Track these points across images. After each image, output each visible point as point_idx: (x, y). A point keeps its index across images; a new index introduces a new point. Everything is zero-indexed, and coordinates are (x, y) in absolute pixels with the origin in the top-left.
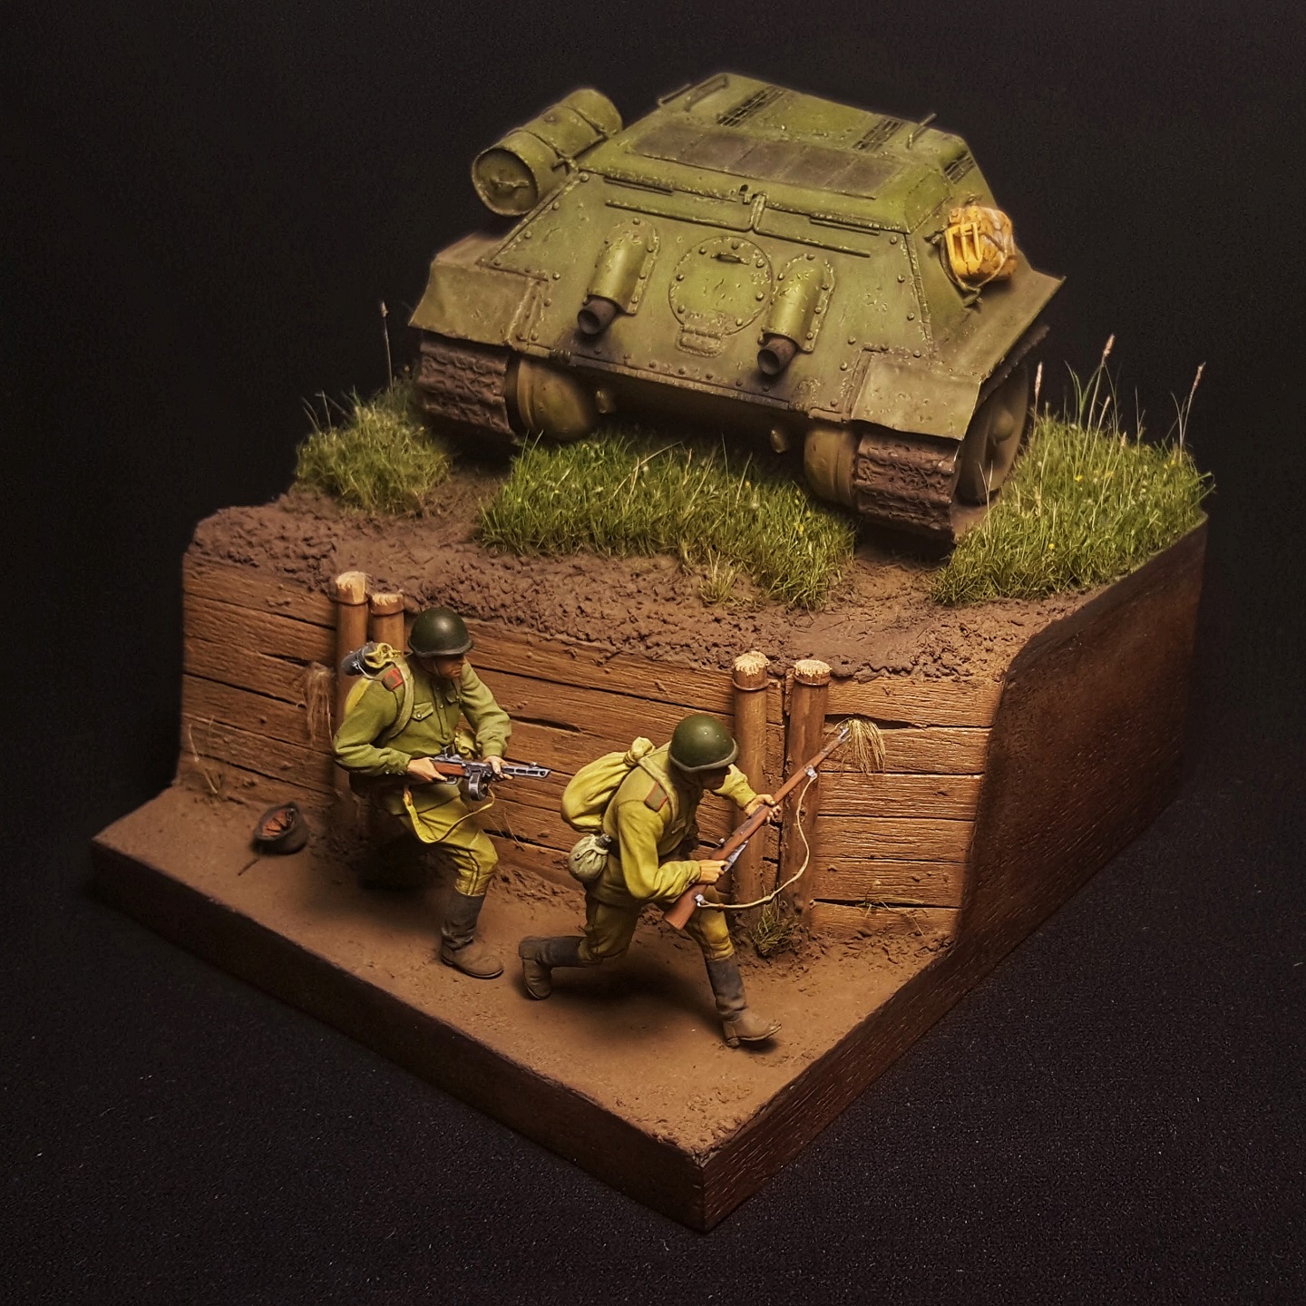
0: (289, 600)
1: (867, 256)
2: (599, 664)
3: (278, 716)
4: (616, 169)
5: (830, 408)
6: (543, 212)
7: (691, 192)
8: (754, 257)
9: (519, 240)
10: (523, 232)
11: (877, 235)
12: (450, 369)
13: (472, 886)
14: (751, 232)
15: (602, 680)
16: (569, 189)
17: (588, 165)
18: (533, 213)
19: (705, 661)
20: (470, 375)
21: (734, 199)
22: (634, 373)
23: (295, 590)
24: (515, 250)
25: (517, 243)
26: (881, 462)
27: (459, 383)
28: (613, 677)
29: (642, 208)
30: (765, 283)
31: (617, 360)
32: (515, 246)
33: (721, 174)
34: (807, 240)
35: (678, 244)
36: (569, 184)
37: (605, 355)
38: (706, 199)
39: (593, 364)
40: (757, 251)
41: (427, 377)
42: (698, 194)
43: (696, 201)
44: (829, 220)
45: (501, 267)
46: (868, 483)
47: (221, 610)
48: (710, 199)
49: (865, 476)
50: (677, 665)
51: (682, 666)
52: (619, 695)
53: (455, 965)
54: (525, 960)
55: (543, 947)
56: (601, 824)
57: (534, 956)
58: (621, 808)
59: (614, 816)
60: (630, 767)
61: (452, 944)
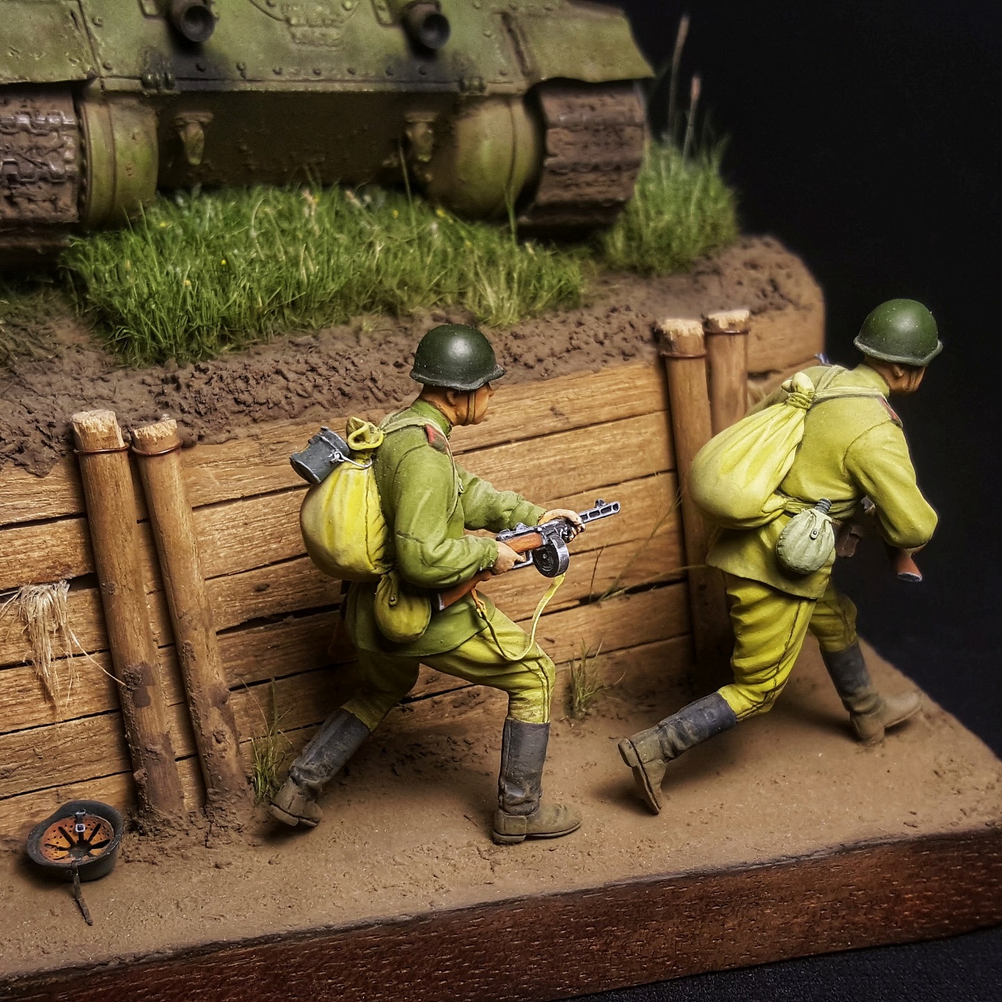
5: (501, 79)
13: (546, 708)
15: (481, 434)
19: (606, 358)
26: (574, 128)
28: (495, 422)
31: (233, 76)
37: (213, 73)
46: (561, 159)
49: (556, 152)
50: (576, 374)
51: (583, 373)
52: (503, 447)
53: (531, 837)
54: (645, 766)
55: (671, 732)
56: (791, 499)
57: (659, 753)
58: (860, 444)
59: (835, 468)
60: (808, 410)
61: (527, 807)
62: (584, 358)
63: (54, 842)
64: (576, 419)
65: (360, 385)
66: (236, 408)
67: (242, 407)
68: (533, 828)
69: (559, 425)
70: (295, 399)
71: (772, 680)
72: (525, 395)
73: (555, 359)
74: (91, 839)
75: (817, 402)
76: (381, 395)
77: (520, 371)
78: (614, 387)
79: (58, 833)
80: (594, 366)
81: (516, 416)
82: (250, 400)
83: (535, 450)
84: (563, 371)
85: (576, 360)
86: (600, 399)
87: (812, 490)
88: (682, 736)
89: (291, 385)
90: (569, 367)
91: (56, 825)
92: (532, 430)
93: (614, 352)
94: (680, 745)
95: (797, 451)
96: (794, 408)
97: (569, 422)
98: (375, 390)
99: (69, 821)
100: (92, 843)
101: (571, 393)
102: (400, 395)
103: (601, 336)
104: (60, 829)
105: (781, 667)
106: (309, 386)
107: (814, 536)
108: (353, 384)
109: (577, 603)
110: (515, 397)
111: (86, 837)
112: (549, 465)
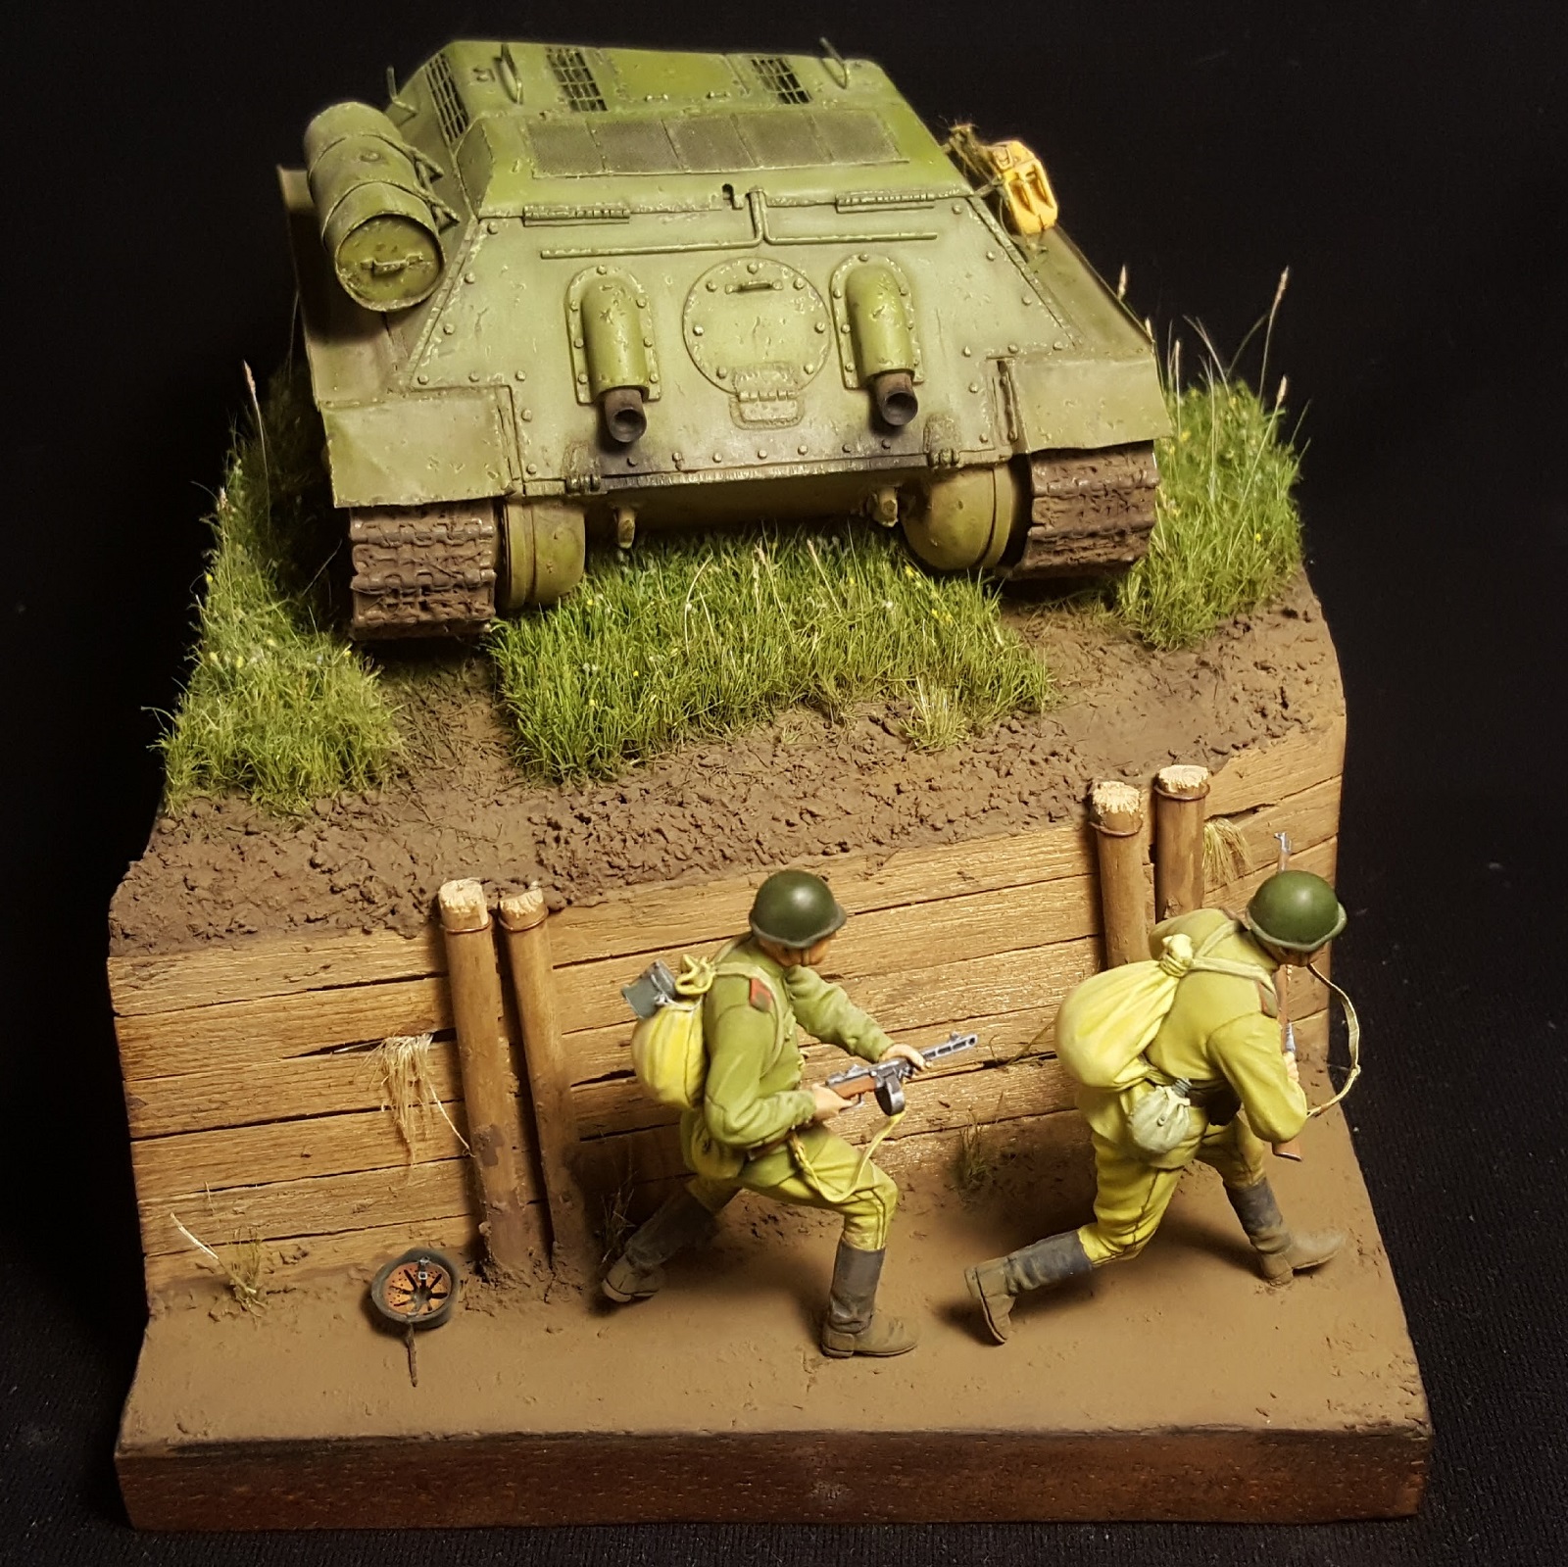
0: (329, 962)
1: (933, 238)
2: (867, 876)
3: (331, 1139)
4: (536, 205)
5: (981, 446)
6: (454, 292)
7: (656, 212)
8: (785, 277)
9: (439, 341)
10: (439, 326)
11: (932, 207)
12: (406, 552)
13: (880, 1234)
14: (764, 245)
15: (876, 897)
16: (475, 249)
17: (491, 209)
18: (440, 296)
19: (1028, 819)
20: (440, 551)
21: (718, 207)
22: (693, 479)
23: (340, 942)
24: (440, 355)
25: (437, 345)
26: (1066, 496)
27: (424, 570)
28: (893, 885)
29: (600, 251)
30: (817, 308)
31: (663, 467)
32: (436, 351)
33: (685, 177)
34: (848, 238)
35: (669, 287)
36: (472, 242)
37: (645, 467)
38: (679, 217)
39: (630, 483)
40: (785, 269)
41: (367, 575)
42: (666, 212)
43: (664, 223)
44: (868, 203)
45: (430, 385)
46: (1049, 528)
47: (196, 1019)
48: (684, 215)
49: (1043, 521)
50: (988, 838)
51: (998, 837)
52: (902, 909)
53: (858, 1354)
54: (987, 1300)
55: (1019, 1269)
56: (1153, 1068)
57: (1003, 1288)
58: (1222, 1034)
59: (1197, 1048)
60: (1181, 978)
61: (854, 1327)
62: (1006, 820)
63: (398, 1284)
64: (986, 882)
65: (745, 846)
66: (611, 872)
67: (616, 871)
68: (862, 1346)
69: (968, 889)
70: (671, 861)
71: (1131, 1235)
72: (931, 858)
73: (968, 819)
74: (432, 1286)
75: (1192, 971)
76: (766, 858)
77: (928, 833)
78: (1035, 851)
79: (403, 1275)
80: (1014, 829)
81: (917, 880)
82: (624, 864)
83: (937, 913)
84: (975, 834)
85: (993, 821)
86: (1020, 861)
87: (1173, 1067)
88: (1030, 1276)
89: (670, 848)
90: (983, 830)
91: (401, 1268)
92: (935, 892)
93: (1036, 813)
94: (1026, 1283)
95: (1163, 1022)
96: (1165, 975)
97: (979, 886)
98: (760, 852)
99: (414, 1266)
100: (433, 1291)
101: (982, 857)
102: (786, 858)
103: (1026, 797)
104: (406, 1272)
105: (1140, 1225)
106: (689, 849)
107: (1161, 1122)
108: (738, 845)
109: (980, 1066)
110: (918, 860)
111: (428, 1284)
112: (953, 927)
